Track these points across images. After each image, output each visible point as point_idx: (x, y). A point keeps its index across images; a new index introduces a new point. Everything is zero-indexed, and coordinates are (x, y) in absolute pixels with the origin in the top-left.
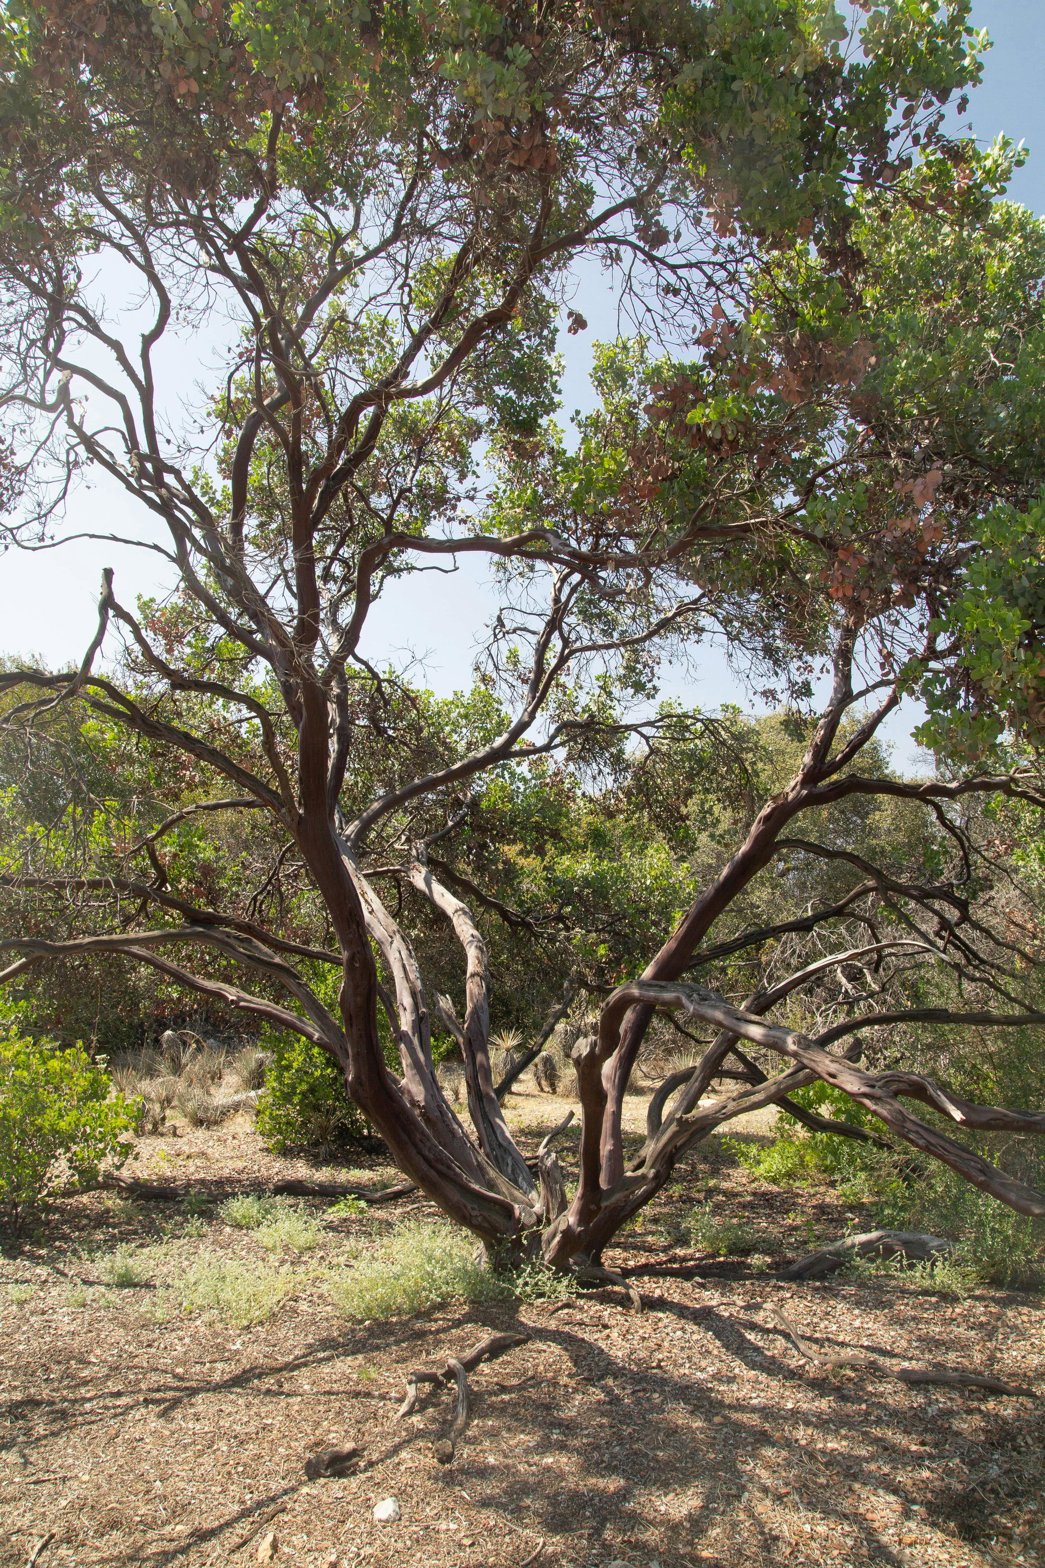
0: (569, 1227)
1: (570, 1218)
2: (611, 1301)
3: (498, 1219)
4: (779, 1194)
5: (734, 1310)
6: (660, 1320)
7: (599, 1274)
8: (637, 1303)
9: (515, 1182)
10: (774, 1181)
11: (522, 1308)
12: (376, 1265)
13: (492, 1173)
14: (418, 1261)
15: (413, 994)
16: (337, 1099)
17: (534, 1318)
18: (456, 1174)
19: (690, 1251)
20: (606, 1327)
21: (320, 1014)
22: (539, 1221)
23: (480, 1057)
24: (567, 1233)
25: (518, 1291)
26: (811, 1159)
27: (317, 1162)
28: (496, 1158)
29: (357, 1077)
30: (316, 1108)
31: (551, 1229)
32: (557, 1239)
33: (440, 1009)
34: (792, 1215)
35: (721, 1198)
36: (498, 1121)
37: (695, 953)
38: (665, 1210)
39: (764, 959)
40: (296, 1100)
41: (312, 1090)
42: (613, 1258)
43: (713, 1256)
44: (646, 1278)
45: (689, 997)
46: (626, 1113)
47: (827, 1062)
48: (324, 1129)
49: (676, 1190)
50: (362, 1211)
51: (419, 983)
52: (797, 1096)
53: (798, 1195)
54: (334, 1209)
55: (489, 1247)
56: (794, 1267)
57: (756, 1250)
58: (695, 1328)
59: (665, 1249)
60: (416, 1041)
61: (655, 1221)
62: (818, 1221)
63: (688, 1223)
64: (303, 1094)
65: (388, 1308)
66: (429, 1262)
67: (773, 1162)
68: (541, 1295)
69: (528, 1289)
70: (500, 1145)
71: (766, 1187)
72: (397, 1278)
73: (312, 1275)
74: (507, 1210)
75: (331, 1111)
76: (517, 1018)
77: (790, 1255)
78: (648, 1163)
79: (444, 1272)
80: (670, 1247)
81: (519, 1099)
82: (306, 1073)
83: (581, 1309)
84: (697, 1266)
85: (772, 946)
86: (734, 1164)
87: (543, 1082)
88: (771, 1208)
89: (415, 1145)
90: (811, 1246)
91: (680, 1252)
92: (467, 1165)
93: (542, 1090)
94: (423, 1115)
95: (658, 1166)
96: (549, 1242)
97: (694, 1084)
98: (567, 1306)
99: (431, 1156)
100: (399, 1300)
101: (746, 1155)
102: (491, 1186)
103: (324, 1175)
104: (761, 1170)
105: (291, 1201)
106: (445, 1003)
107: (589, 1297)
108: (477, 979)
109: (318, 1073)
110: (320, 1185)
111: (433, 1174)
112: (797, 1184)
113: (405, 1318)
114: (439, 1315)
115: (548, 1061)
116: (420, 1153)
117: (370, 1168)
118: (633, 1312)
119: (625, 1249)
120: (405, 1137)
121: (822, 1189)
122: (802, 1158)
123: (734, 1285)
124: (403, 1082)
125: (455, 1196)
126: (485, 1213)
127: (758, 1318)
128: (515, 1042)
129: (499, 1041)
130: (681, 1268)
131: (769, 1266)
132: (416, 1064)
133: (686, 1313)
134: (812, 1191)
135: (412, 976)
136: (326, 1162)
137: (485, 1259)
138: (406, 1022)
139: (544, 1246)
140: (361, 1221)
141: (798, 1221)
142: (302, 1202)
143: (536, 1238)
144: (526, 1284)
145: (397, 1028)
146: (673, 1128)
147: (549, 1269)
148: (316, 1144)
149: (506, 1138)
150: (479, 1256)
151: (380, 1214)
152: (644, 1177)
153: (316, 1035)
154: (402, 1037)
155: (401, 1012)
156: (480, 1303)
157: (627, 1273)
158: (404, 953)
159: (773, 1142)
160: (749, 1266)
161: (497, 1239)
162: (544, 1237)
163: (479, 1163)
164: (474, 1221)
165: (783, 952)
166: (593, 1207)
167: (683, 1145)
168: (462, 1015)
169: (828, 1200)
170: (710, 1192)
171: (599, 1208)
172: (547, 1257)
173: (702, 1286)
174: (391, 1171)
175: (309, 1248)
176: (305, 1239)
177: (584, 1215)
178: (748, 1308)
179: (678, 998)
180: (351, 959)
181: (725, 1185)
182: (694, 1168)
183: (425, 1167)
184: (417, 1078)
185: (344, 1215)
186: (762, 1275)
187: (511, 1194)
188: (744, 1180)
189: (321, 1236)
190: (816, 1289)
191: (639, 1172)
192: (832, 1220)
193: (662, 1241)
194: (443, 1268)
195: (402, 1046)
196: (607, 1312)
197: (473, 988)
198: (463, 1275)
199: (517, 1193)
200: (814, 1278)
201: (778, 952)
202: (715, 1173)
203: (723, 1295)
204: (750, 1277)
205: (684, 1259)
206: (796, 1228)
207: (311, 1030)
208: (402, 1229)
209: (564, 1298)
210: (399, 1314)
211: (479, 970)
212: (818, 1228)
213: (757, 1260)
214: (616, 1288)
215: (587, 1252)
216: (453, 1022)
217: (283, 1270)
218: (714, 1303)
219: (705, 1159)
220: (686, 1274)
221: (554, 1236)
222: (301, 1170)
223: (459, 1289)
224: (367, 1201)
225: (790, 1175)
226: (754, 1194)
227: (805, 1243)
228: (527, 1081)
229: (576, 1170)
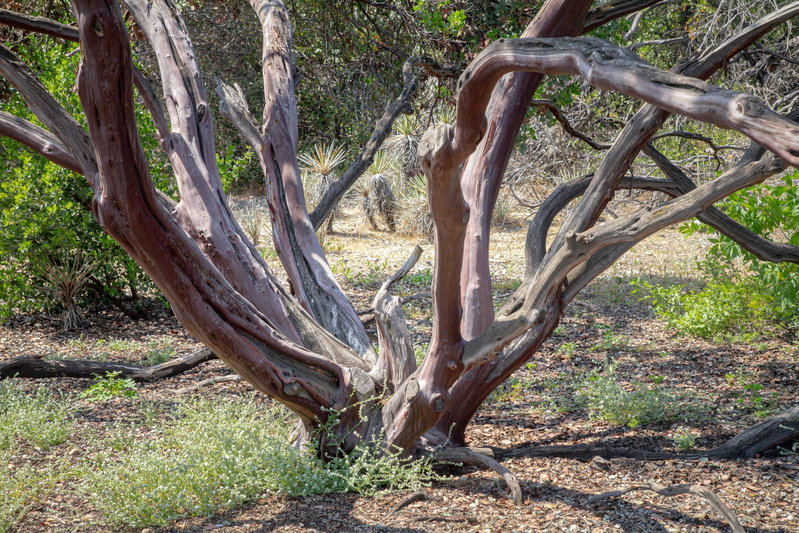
0: (420, 393)
1: (422, 381)
2: (480, 490)
3: (323, 389)
4: (711, 352)
5: (650, 497)
6: (548, 511)
7: (463, 455)
8: (516, 492)
9: (344, 338)
10: (704, 335)
11: (357, 503)
12: (153, 456)
13: (310, 326)
14: (212, 447)
15: (186, 82)
16: (84, 246)
17: (375, 514)
18: (260, 327)
19: (589, 425)
20: (473, 522)
21: (51, 109)
22: (378, 389)
23: (287, 171)
24: (417, 402)
25: (351, 482)
26: (758, 305)
27: (61, 333)
28: (315, 307)
29: (112, 198)
30: (56, 261)
31: (395, 398)
32: (404, 410)
33: (225, 105)
34: (730, 377)
35: (629, 358)
36: (316, 257)
37: (593, 8)
38: (553, 375)
39: (693, 33)
40: (23, 248)
41: (46, 234)
42: (480, 436)
43: (619, 431)
44: (527, 460)
45: (586, 56)
46: (494, 256)
47: (788, 133)
48: (67, 289)
49: (567, 349)
50: (129, 392)
51: (193, 67)
52: (737, 207)
53: (738, 353)
54: (90, 392)
55: (311, 425)
56: (733, 442)
57: (680, 422)
58: (596, 520)
59: (553, 424)
60: (193, 148)
61: (539, 388)
62: (766, 383)
63: (586, 389)
64: (33, 240)
65: (172, 511)
66: (228, 446)
67: (703, 310)
68: (384, 486)
69: (366, 478)
70: (320, 290)
71: (693, 343)
72: (184, 470)
73: (61, 476)
74: (334, 376)
75: (74, 264)
76: (337, 129)
77: (727, 427)
78: (528, 303)
79: (249, 462)
80: (560, 420)
81: (343, 241)
82: (36, 210)
83: (439, 501)
84: (598, 444)
85: (704, 14)
86: (646, 315)
87: (377, 217)
88: (701, 368)
89: (200, 291)
90: (757, 416)
91: (573, 426)
92: (275, 317)
93: (375, 227)
94: (209, 250)
95: (542, 305)
96: (393, 416)
97: (592, 196)
98: (421, 498)
99: (223, 305)
100: (188, 499)
101: (664, 302)
102: (310, 344)
103: (71, 350)
104: (686, 320)
105: (27, 383)
106: (234, 96)
107: (452, 487)
108: (278, 59)
109: (52, 210)
110: (66, 362)
111: (227, 328)
112: (737, 338)
113: (197, 522)
114: (245, 517)
115: (382, 187)
116: (208, 300)
117: (138, 337)
118: (510, 503)
119: (498, 425)
120: (185, 280)
121: (773, 344)
122: (744, 303)
123: (650, 465)
124: (179, 206)
125: (260, 357)
126: (303, 381)
127: (684, 506)
128: (335, 162)
129: (313, 162)
130: (575, 446)
131: (697, 441)
132: (196, 180)
133: (583, 502)
134: (759, 347)
135: (183, 55)
136: (73, 332)
137: (304, 441)
138: (178, 121)
139: (385, 420)
140: (129, 405)
141: (739, 386)
142: (41, 385)
143: (375, 409)
144: (363, 471)
145: (165, 132)
146: (564, 251)
147: (394, 451)
148: (58, 310)
149: (328, 281)
150: (297, 438)
151: (154, 395)
152: (522, 321)
153: (47, 145)
154: (173, 143)
155: (170, 108)
156: (300, 499)
157: (500, 455)
158: (169, 22)
159: (702, 286)
160: (669, 443)
161: (319, 413)
162: (386, 410)
163: (291, 315)
164: (288, 391)
165: (721, 22)
166: (452, 365)
167: (576, 280)
168: (256, 112)
169: (780, 358)
170: (613, 351)
171: (461, 366)
172: (390, 435)
173: (606, 468)
174: (169, 340)
175: (57, 444)
176: (47, 432)
177: (442, 377)
178: (668, 492)
179: (571, 60)
180: (92, 25)
181: (635, 342)
182: (591, 321)
183: (216, 319)
184: (199, 199)
185: (103, 398)
186: (687, 453)
187: (338, 355)
188: (662, 336)
189: (72, 428)
190: (766, 469)
191: (516, 315)
192: (787, 384)
193: (549, 415)
194: (247, 455)
195: (175, 156)
196: (474, 504)
197: (274, 76)
198: (275, 462)
199: (346, 353)
200: (762, 455)
201: (714, 22)
202: (620, 326)
203: (633, 478)
204: (672, 455)
205: (579, 436)
206: (735, 394)
207: (37, 137)
208: (188, 409)
209: (416, 488)
210: (189, 518)
211: (282, 47)
212: (767, 393)
213: (681, 435)
214: (487, 474)
215: (444, 427)
216: (246, 123)
217: (21, 472)
218: (621, 488)
219: (607, 310)
220: (583, 455)
221: (399, 407)
222: (38, 344)
223: (271, 482)
224: (137, 380)
225: (727, 326)
226: (676, 353)
227: (749, 411)
228: (353, 214)
229: (425, 329)
